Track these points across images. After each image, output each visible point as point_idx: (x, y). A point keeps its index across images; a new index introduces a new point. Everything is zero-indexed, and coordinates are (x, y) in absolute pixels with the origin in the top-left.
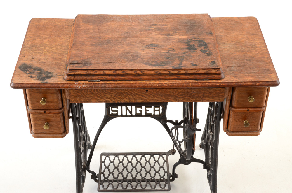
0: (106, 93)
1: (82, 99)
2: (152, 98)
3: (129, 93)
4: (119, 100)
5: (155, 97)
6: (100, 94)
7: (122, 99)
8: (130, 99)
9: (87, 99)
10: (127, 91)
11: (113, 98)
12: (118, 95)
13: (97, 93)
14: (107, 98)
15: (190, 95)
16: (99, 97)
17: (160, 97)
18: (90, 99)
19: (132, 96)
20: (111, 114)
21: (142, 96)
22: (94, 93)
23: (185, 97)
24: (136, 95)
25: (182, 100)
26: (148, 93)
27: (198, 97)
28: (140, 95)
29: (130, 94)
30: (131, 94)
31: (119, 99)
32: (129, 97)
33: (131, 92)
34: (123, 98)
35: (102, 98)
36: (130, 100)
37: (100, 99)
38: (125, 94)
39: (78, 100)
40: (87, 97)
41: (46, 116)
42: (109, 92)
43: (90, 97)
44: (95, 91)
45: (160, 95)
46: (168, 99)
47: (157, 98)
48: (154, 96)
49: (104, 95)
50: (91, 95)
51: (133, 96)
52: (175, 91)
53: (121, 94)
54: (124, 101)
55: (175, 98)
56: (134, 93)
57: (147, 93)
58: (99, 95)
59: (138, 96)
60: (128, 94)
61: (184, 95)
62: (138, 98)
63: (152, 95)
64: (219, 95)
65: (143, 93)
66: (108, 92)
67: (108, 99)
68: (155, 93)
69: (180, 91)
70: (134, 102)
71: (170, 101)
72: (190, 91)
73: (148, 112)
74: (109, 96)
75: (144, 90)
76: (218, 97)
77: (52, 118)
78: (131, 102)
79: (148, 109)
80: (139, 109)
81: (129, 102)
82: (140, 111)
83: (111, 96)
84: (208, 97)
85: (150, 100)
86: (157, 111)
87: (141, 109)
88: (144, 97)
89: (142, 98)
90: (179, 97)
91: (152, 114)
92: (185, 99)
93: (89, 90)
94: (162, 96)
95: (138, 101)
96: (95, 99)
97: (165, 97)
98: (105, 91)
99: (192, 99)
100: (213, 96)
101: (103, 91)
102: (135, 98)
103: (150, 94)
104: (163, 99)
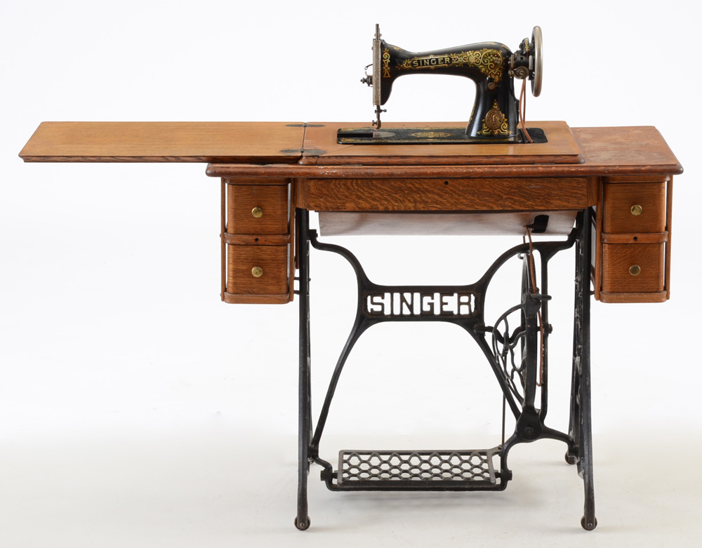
0: (373, 188)
1: (329, 202)
2: (456, 199)
3: (414, 189)
4: (396, 204)
5: (461, 197)
6: (362, 191)
7: (401, 201)
8: (415, 202)
9: (339, 201)
10: (411, 183)
11: (386, 200)
12: (394, 192)
13: (356, 187)
14: (374, 199)
15: (525, 193)
16: (360, 198)
17: (470, 197)
18: (344, 203)
19: (418, 195)
20: (369, 311)
21: (438, 195)
22: (352, 188)
23: (515, 198)
24: (427, 194)
25: (510, 204)
26: (448, 188)
27: (539, 199)
28: (434, 193)
29: (415, 192)
30: (418, 191)
31: (396, 201)
32: (413, 197)
33: (417, 186)
34: (404, 201)
35: (366, 200)
36: (416, 205)
37: (361, 201)
38: (406, 192)
39: (322, 204)
40: (339, 199)
41: (258, 251)
42: (379, 185)
43: (343, 197)
44: (354, 185)
45: (469, 193)
46: (484, 202)
47: (464, 201)
48: (459, 195)
49: (370, 193)
50: (346, 193)
51: (422, 195)
52: (497, 184)
53: (400, 190)
54: (405, 206)
55: (498, 201)
56: (424, 188)
57: (446, 187)
58: (359, 194)
59: (430, 195)
60: (412, 191)
61: (514, 192)
62: (429, 201)
63: (455, 192)
64: (576, 193)
65: (438, 189)
66: (376, 186)
67: (376, 203)
68: (461, 188)
69: (505, 183)
70: (422, 209)
71: (488, 206)
72: (523, 183)
73: (446, 308)
74: (378, 195)
75: (441, 182)
76: (575, 197)
77: (269, 255)
78: (418, 209)
79: (446, 299)
80: (427, 299)
81: (412, 209)
82: (429, 306)
83: (382, 195)
84: (558, 198)
85: (452, 204)
86: (464, 304)
87: (431, 301)
88: (441, 197)
89: (437, 201)
90: (504, 197)
91: (455, 313)
92: (516, 202)
93: (343, 182)
94: (474, 196)
95: (430, 207)
96: (353, 201)
97: (479, 197)
98: (372, 184)
99: (529, 203)
100: (567, 196)
101: (367, 183)
102: (426, 200)
103: (451, 190)
104: (475, 202)
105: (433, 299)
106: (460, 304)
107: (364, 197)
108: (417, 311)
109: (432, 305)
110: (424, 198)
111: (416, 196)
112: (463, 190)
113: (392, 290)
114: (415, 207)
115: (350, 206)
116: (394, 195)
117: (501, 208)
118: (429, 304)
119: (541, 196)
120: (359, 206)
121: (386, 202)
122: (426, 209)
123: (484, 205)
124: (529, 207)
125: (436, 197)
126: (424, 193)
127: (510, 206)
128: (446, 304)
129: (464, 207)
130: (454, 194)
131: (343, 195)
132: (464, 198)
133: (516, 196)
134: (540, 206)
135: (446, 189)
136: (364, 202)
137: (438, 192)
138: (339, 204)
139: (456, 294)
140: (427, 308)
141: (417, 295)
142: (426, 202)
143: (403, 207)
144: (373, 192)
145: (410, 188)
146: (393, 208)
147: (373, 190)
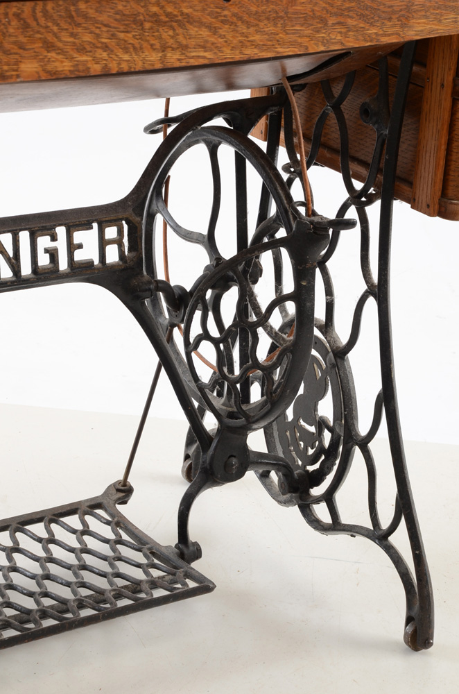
0: (80, 20)
2: (242, 34)
3: (164, 18)
4: (126, 57)
5: (252, 30)
6: (55, 29)
7: (135, 48)
8: (164, 47)
11: (106, 48)
12: (122, 28)
13: (42, 21)
14: (81, 49)
16: (49, 46)
17: (271, 28)
18: (17, 63)
19: (171, 33)
21: (209, 27)
22: (33, 24)
23: (351, 22)
24: (188, 26)
25: (339, 37)
27: (390, 19)
28: (201, 24)
29: (165, 24)
30: (171, 21)
31: (126, 50)
32: (160, 38)
33: (169, 9)
34: (141, 48)
36: (165, 56)
37: (52, 55)
40: (6, 52)
43: (16, 49)
44: (39, 15)
45: (268, 19)
47: (257, 37)
48: (248, 25)
49: (72, 35)
50: (22, 39)
51: (180, 31)
53: (135, 22)
54: (144, 61)
55: (318, 31)
56: (182, 14)
58: (50, 38)
59: (193, 30)
60: (158, 22)
61: (349, 9)
62: (192, 42)
63: (240, 18)
65: (210, 14)
66: (85, 16)
67: (85, 58)
68: (254, 9)
70: (177, 64)
71: (300, 45)
73: (79, 256)
74: (87, 38)
78: (169, 66)
79: (78, 237)
80: (44, 242)
81: (159, 66)
82: (49, 256)
83: (98, 36)
84: (423, 13)
85: (233, 48)
86: (111, 242)
87: (52, 245)
88: (215, 33)
89: (207, 41)
90: (330, 22)
91: (96, 262)
92: (349, 31)
93: (14, 10)
94: (275, 25)
95: (193, 57)
96: (35, 57)
97: (284, 26)
98: (77, 10)
99: (373, 31)
100: (438, 8)
101: (67, 10)
102: (184, 42)
103: (234, 15)
104: (277, 37)
105: (54, 238)
106: (103, 243)
107: (60, 45)
108: (26, 270)
109: (53, 254)
110: (181, 38)
111: (166, 34)
112: (257, 12)
114: (162, 60)
115: (29, 67)
116: (122, 35)
118: (46, 251)
120: (49, 68)
121: (105, 55)
122: (183, 64)
123: (293, 43)
124: (371, 41)
125: (205, 33)
126: (181, 25)
127: (340, 42)
128: (80, 246)
129: (256, 51)
130: (239, 23)
131: (15, 43)
132: (257, 32)
133: (351, 17)
134: (389, 35)
135: (226, 13)
136: (60, 57)
137: (209, 20)
138: (6, 68)
139: (95, 225)
140: (44, 260)
141: (24, 236)
142: (184, 48)
143: (140, 64)
144: (80, 30)
145: (155, 14)
146: (119, 64)
147: (79, 25)
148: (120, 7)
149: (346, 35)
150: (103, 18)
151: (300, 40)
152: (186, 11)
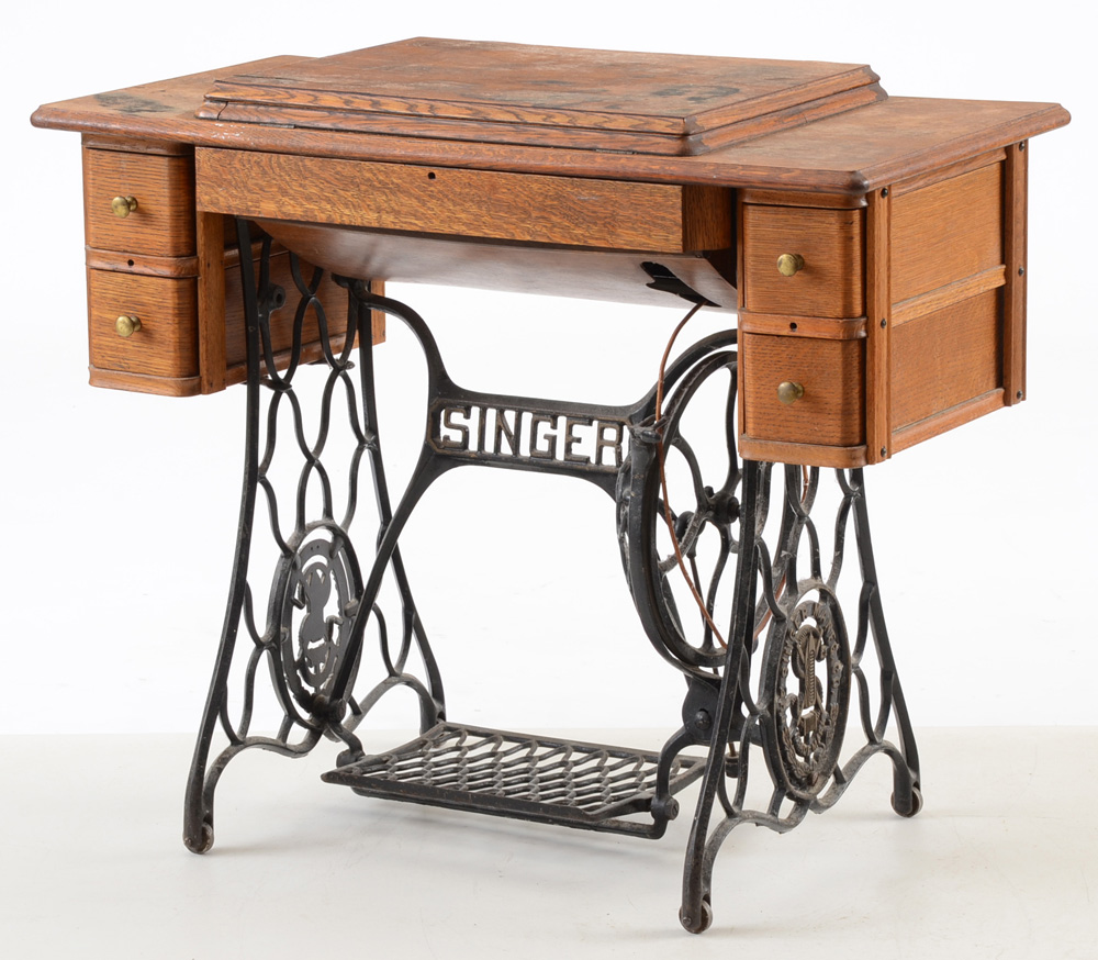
0: (307, 174)
1: (232, 196)
2: (449, 210)
3: (377, 184)
4: (347, 212)
5: (458, 208)
6: (287, 178)
7: (354, 206)
8: (379, 210)
9: (249, 196)
10: (371, 171)
11: (329, 201)
12: (341, 187)
13: (277, 170)
14: (309, 199)
15: (570, 209)
16: (284, 193)
17: (474, 209)
18: (259, 201)
19: (384, 198)
20: (442, 440)
21: (418, 199)
22: (271, 172)
23: (554, 218)
24: (399, 194)
25: (544, 230)
26: (435, 187)
27: (595, 224)
28: (410, 195)
29: (378, 189)
30: (384, 187)
31: (347, 207)
32: (375, 200)
33: (381, 175)
34: (359, 206)
35: (294, 199)
36: (380, 217)
38: (363, 188)
39: (220, 198)
41: (135, 285)
42: (316, 170)
43: (257, 190)
44: (274, 164)
45: (473, 202)
46: (498, 222)
47: (463, 216)
48: (454, 203)
49: (301, 185)
50: (262, 182)
51: (390, 197)
52: (521, 186)
53: (353, 183)
54: (362, 218)
55: (523, 222)
56: (393, 183)
57: (430, 185)
58: (284, 185)
59: (404, 199)
60: (373, 187)
61: (552, 207)
62: (404, 211)
63: (447, 196)
64: (663, 218)
65: (418, 187)
66: (311, 172)
67: (312, 207)
68: (458, 189)
69: (535, 186)
70: (392, 226)
71: (506, 231)
72: (567, 186)
73: (577, 450)
74: (314, 190)
75: (424, 171)
76: (663, 227)
77: (152, 295)
78: (384, 226)
79: (578, 430)
80: (544, 427)
81: (375, 225)
82: (547, 442)
83: (322, 190)
84: (630, 225)
85: (442, 221)
86: (610, 444)
87: (553, 432)
88: (424, 205)
89: (416, 211)
90: (534, 215)
91: (593, 461)
92: (554, 226)
93: (255, 158)
94: (480, 208)
95: (406, 223)
96: (273, 199)
97: (489, 210)
98: (304, 166)
99: (578, 232)
100: (646, 223)
101: (296, 164)
102: (396, 208)
103: (440, 192)
104: (483, 219)
105: (554, 426)
106: (601, 443)
107: (291, 192)
108: (525, 451)
109: (553, 440)
110: (393, 205)
111: (381, 199)
112: (460, 194)
113: (485, 401)
114: (378, 220)
115: (269, 206)
116: (342, 192)
117: (528, 238)
118: (546, 437)
119: (600, 218)
120: (284, 210)
121: (328, 207)
122: (397, 227)
123: (498, 228)
124: (578, 241)
125: (415, 203)
126: (394, 194)
127: (544, 235)
128: (579, 440)
129: (464, 228)
130: (446, 200)
131: (256, 184)
132: (463, 211)
133: (556, 215)
134: (597, 239)
135: (432, 189)
136: (292, 202)
137: (418, 192)
138: (250, 204)
139: (595, 423)
140: (543, 446)
141: (527, 417)
142: (397, 213)
143: (359, 220)
144: (307, 182)
145: (369, 180)
146: (341, 217)
147: (306, 178)
148: (339, 169)
149: (551, 230)
150: (325, 175)
151: (505, 226)
152: (395, 181)
